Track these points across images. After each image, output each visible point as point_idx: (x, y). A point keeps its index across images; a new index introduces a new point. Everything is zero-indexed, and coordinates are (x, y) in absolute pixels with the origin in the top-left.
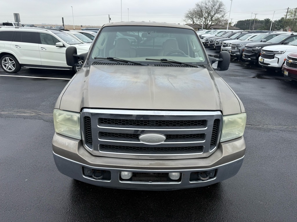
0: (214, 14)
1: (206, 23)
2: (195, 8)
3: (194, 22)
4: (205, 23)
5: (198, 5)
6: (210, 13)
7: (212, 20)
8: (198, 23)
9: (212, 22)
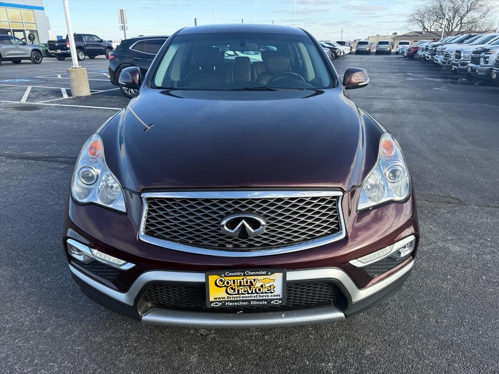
0: (467, 12)
1: (449, 30)
3: (424, 28)
4: (447, 30)
6: (458, 11)
7: (461, 23)
9: (461, 26)
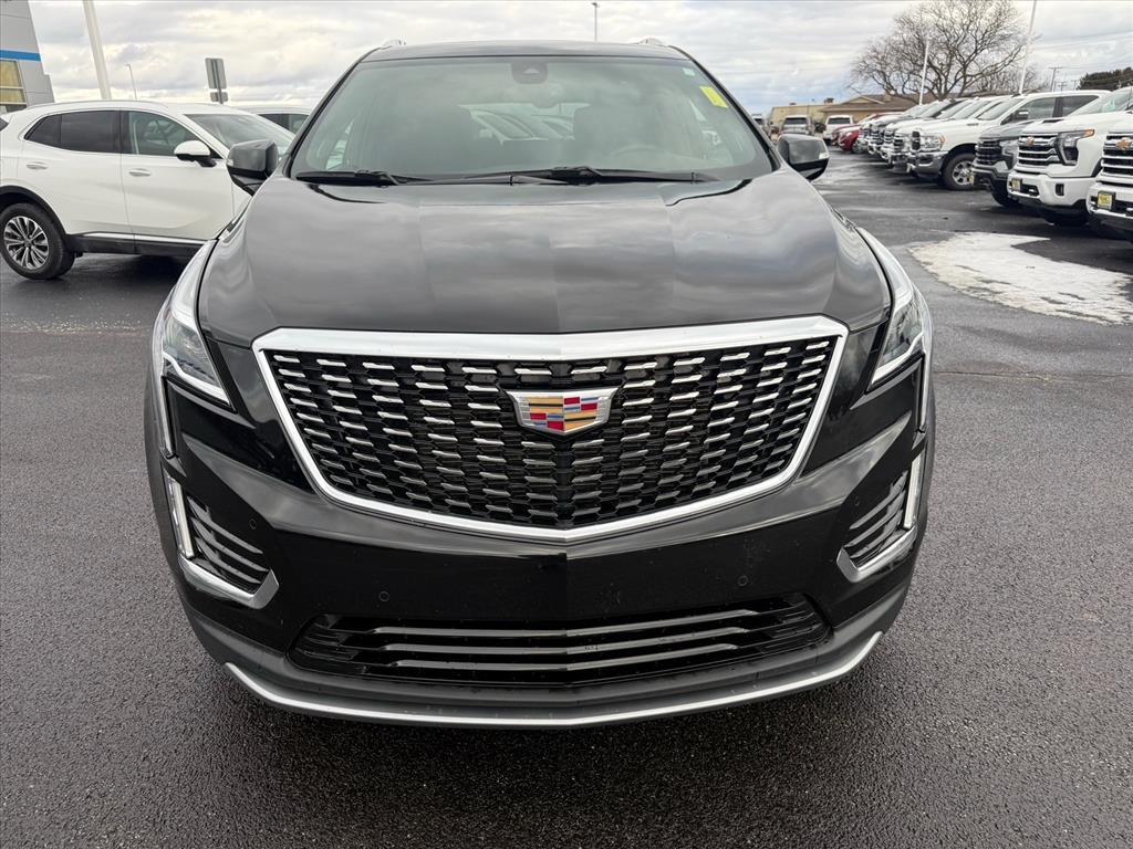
0: (976, 51)
2: (896, 33)
3: (889, 89)
5: (905, 21)
6: (956, 49)
8: (908, 92)
9: (965, 83)
